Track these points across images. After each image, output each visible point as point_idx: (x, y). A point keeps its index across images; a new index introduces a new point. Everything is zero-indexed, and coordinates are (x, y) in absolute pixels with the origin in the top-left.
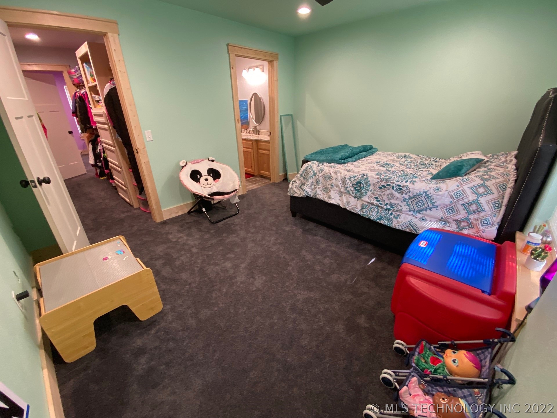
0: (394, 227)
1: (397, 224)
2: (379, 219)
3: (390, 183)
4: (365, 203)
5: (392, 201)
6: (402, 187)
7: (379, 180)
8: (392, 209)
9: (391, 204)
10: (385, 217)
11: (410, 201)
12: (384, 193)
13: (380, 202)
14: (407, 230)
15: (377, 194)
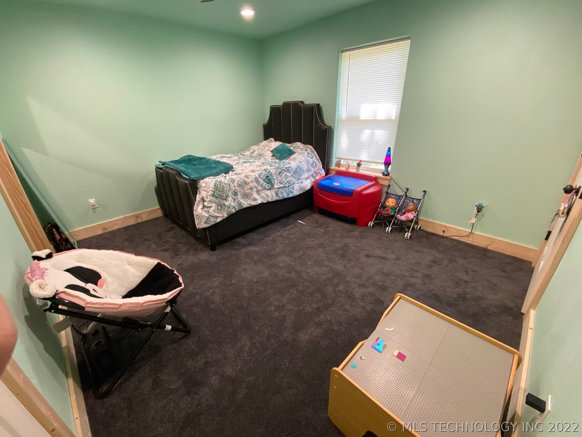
0: (297, 195)
1: (297, 192)
2: (288, 195)
3: (282, 168)
4: (276, 190)
5: (288, 180)
6: (288, 168)
7: (276, 169)
8: (290, 185)
9: (288, 182)
10: (289, 192)
11: (294, 175)
12: (282, 176)
13: (283, 184)
14: (302, 192)
15: (279, 179)
